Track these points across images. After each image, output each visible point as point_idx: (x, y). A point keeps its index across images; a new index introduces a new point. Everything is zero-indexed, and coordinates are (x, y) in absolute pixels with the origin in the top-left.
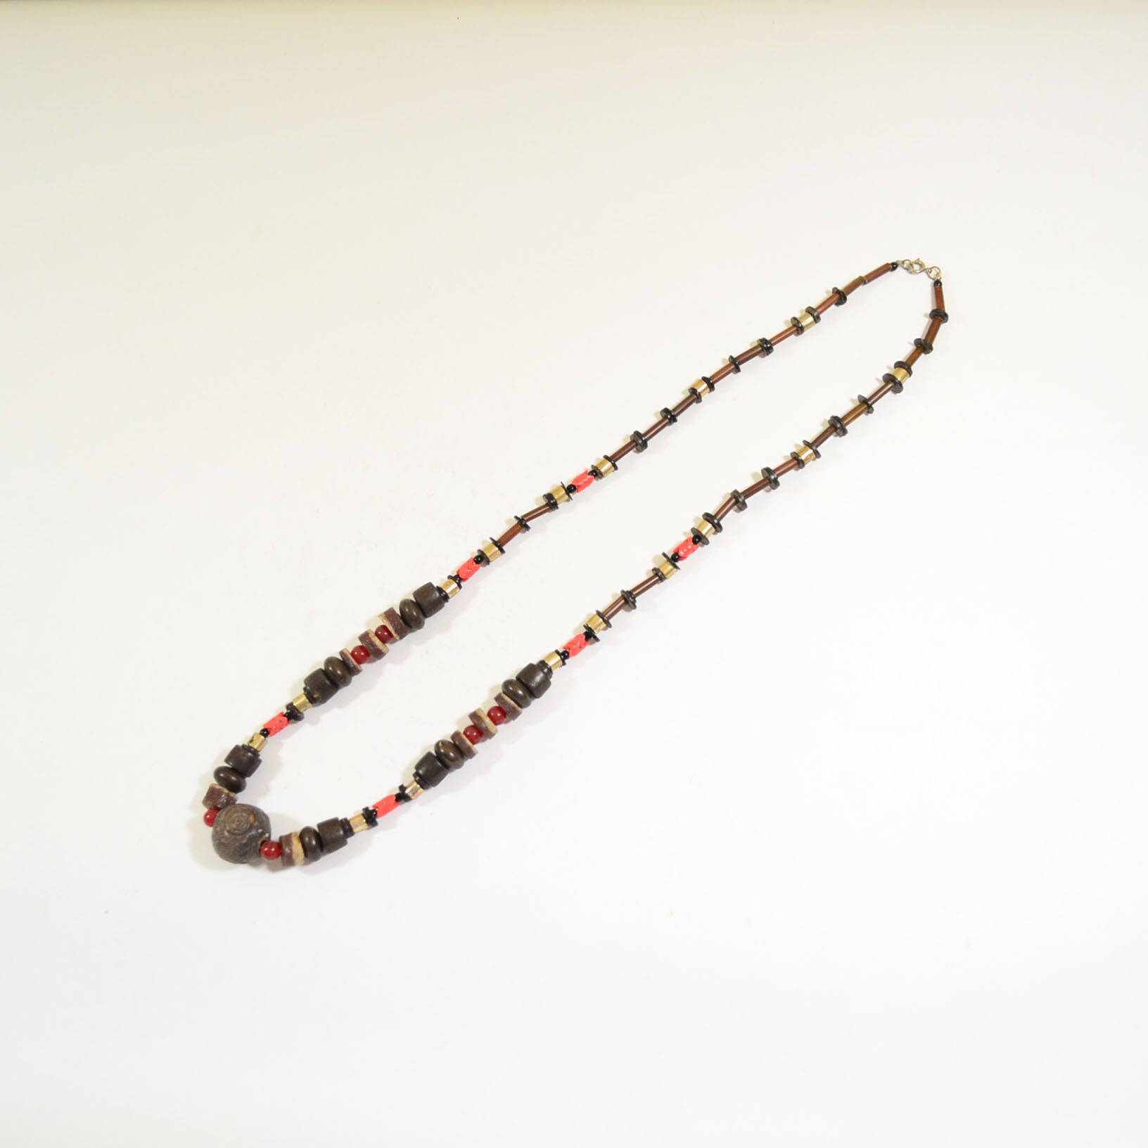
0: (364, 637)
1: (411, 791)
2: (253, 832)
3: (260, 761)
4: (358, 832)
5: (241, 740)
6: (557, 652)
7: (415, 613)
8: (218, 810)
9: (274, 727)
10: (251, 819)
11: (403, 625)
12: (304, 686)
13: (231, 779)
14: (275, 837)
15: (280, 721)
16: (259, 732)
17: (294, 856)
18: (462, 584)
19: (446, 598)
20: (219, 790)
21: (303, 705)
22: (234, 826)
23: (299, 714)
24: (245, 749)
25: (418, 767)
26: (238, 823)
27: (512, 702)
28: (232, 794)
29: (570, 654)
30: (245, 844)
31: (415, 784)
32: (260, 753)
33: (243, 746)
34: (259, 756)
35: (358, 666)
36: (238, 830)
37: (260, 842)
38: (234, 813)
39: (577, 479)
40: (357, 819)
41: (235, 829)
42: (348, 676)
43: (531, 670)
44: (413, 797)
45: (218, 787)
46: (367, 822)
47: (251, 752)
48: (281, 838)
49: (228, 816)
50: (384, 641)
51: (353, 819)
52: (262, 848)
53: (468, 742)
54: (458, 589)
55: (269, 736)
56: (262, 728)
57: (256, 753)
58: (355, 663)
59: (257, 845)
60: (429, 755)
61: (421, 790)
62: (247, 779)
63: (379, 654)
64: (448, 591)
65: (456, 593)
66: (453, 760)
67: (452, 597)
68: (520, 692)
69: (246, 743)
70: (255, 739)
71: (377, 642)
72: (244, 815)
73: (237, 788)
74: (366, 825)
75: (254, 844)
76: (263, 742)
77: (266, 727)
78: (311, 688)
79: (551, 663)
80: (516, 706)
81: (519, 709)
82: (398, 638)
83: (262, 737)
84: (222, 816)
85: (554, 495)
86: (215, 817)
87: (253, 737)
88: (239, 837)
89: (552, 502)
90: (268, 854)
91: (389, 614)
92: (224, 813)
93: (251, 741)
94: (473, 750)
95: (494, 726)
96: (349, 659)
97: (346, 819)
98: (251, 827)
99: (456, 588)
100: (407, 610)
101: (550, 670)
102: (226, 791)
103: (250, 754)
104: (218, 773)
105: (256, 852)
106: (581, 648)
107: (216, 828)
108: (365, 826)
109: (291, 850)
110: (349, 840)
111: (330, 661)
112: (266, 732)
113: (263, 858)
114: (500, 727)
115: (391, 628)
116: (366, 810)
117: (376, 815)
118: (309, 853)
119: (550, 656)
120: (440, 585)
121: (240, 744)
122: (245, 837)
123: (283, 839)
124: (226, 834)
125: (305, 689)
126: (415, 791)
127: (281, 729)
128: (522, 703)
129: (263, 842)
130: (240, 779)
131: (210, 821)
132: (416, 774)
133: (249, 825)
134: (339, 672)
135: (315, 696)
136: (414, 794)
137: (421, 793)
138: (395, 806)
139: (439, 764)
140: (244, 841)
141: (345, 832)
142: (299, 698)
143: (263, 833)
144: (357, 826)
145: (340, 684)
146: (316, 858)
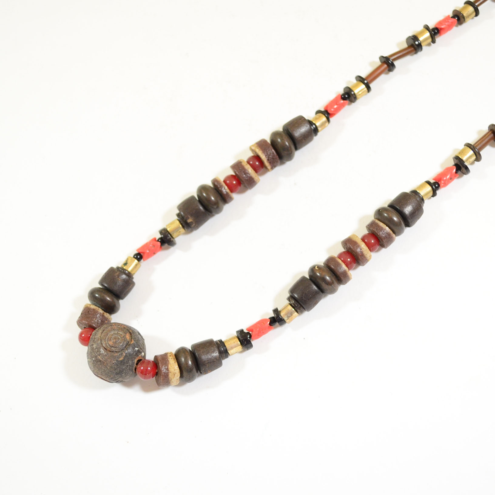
0: (238, 166)
1: (286, 314)
2: (130, 350)
3: (133, 284)
4: (232, 354)
5: (116, 263)
6: (428, 183)
7: (287, 144)
8: (94, 329)
9: (148, 251)
10: (128, 337)
11: (275, 154)
12: (178, 212)
13: (106, 300)
14: (150, 356)
15: (154, 246)
16: (132, 256)
17: (170, 375)
18: (331, 119)
19: (316, 131)
20: (94, 310)
21: (176, 230)
22: (111, 343)
23: (172, 239)
24: (120, 271)
25: (293, 291)
26: (114, 341)
27: (387, 228)
28: (107, 315)
29: (442, 185)
30: (121, 361)
31: (290, 308)
32: (134, 276)
33: (118, 268)
34: (133, 278)
35: (230, 193)
36: (116, 347)
37: (136, 361)
38: (110, 331)
39: (440, 23)
40: (232, 342)
41: (111, 347)
42: (221, 203)
43: (404, 198)
44: (287, 321)
45: (93, 307)
46: (242, 343)
47: (125, 274)
48: (156, 357)
49: (103, 334)
50: (256, 170)
51: (227, 341)
52: (139, 366)
53: (344, 267)
54: (327, 123)
55: (142, 260)
56: (137, 252)
57: (130, 275)
58: (228, 191)
59: (133, 363)
60: (303, 279)
61: (296, 313)
62: (121, 301)
63: (250, 183)
64: (317, 124)
65: (325, 127)
66: (328, 283)
67: (321, 130)
68: (395, 219)
69: (120, 266)
70: (129, 262)
71: (250, 170)
72: (121, 333)
73: (111, 309)
74: (241, 346)
75: (130, 362)
76: (136, 265)
77: (140, 251)
78: (184, 213)
79: (422, 193)
80: (391, 232)
81: (394, 235)
82: (269, 167)
83: (136, 261)
84: (98, 334)
85: (419, 37)
86: (91, 335)
87: (127, 261)
88: (116, 354)
89: (417, 43)
90: (144, 373)
91: (262, 144)
92: (101, 331)
93: (125, 264)
94: (349, 274)
95: (369, 252)
96: (221, 186)
97: (221, 341)
98: (128, 344)
99: (325, 122)
100: (279, 140)
101: (422, 200)
102: (101, 311)
103: (124, 276)
104: (92, 294)
105: (132, 371)
106: (451, 179)
107: (92, 345)
108: (240, 348)
109: (167, 369)
110: (224, 362)
111: (203, 189)
112: (139, 256)
113: (139, 377)
114: (373, 254)
115: (263, 157)
116: (241, 332)
117: (250, 337)
118: (185, 374)
119: (421, 186)
120: (310, 119)
121: (115, 266)
122: (122, 354)
123: (159, 358)
124: (102, 351)
125: (178, 215)
126: (290, 315)
127: (154, 253)
128: (396, 229)
129: (139, 361)
130: (115, 300)
131: (85, 339)
132: (291, 298)
133: (125, 343)
134: (213, 198)
135: (189, 221)
136: (288, 317)
137: (296, 317)
138: (269, 329)
139: (315, 287)
140: (121, 359)
141: (220, 352)
142: (172, 223)
143: (139, 352)
144: (232, 348)
145: (212, 209)
146: (190, 379)
